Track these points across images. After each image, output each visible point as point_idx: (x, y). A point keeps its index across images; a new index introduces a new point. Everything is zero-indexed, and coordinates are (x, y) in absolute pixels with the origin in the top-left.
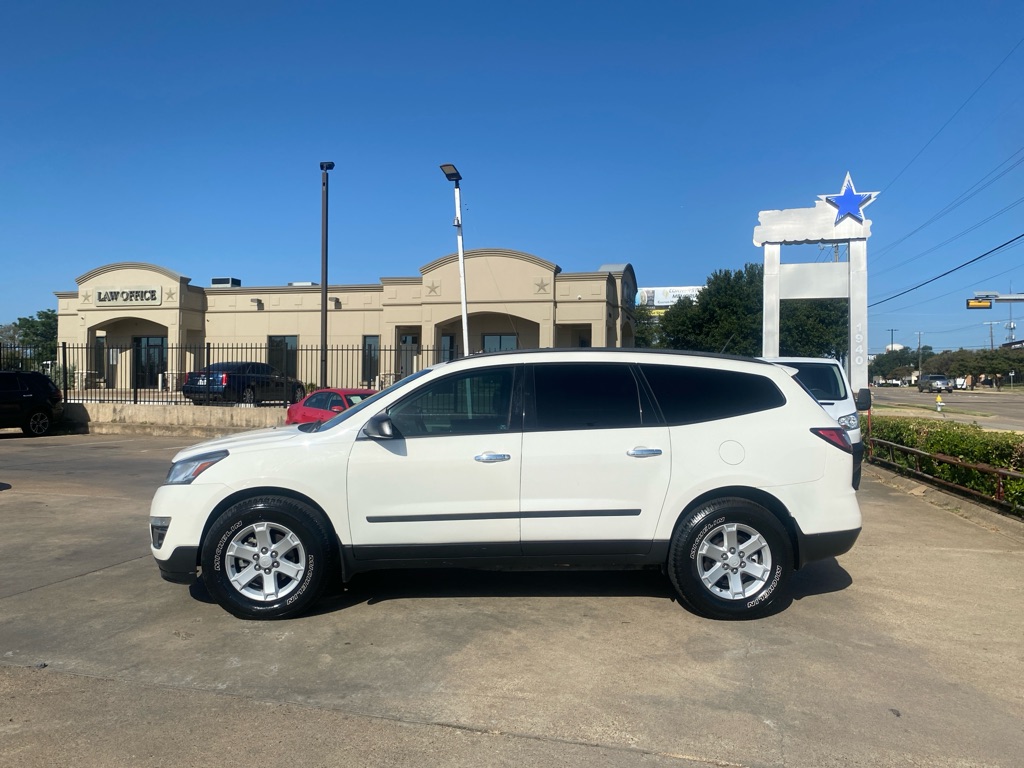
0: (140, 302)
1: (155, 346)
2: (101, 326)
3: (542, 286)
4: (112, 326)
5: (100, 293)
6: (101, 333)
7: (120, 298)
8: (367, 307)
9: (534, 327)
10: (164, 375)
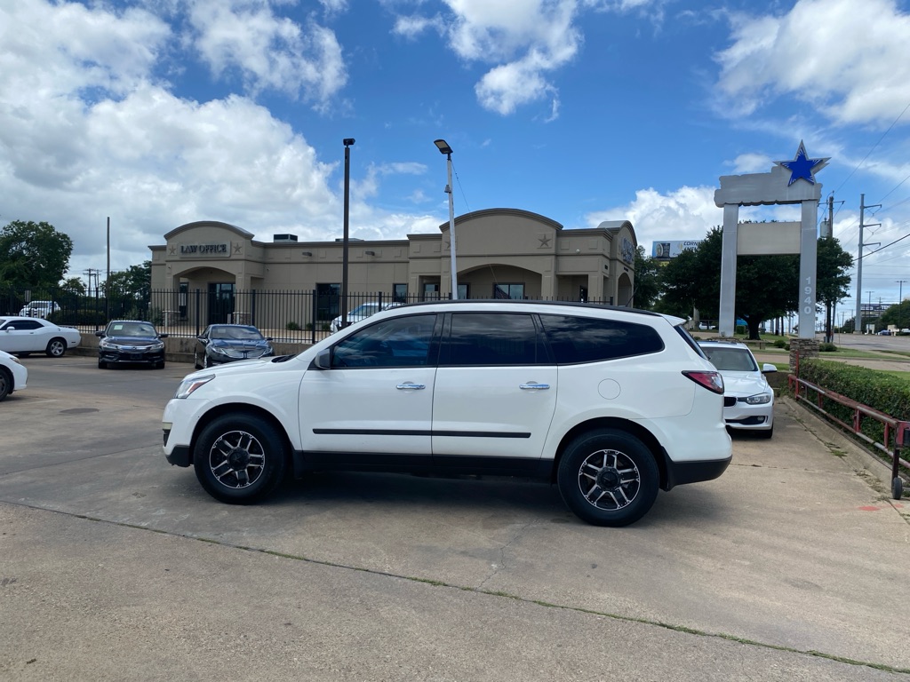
0: (213, 255)
1: (226, 291)
2: (184, 274)
3: (545, 242)
4: (194, 274)
5: (182, 247)
6: (183, 280)
7: (198, 251)
8: (397, 259)
9: (537, 277)
10: (232, 315)
